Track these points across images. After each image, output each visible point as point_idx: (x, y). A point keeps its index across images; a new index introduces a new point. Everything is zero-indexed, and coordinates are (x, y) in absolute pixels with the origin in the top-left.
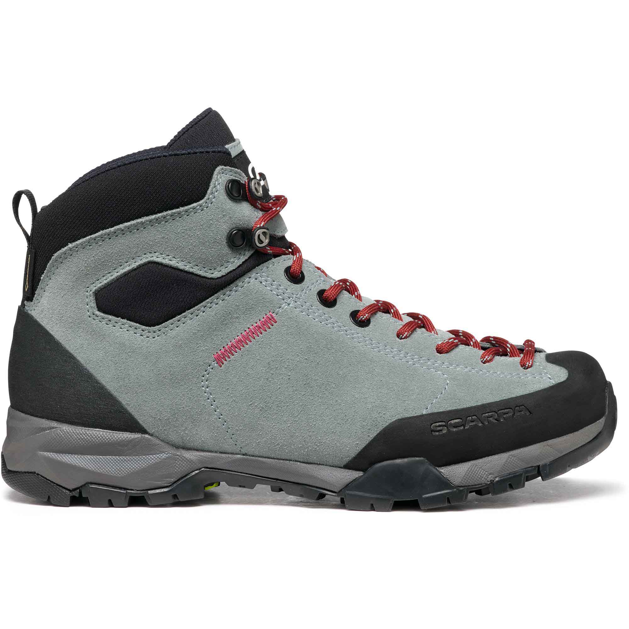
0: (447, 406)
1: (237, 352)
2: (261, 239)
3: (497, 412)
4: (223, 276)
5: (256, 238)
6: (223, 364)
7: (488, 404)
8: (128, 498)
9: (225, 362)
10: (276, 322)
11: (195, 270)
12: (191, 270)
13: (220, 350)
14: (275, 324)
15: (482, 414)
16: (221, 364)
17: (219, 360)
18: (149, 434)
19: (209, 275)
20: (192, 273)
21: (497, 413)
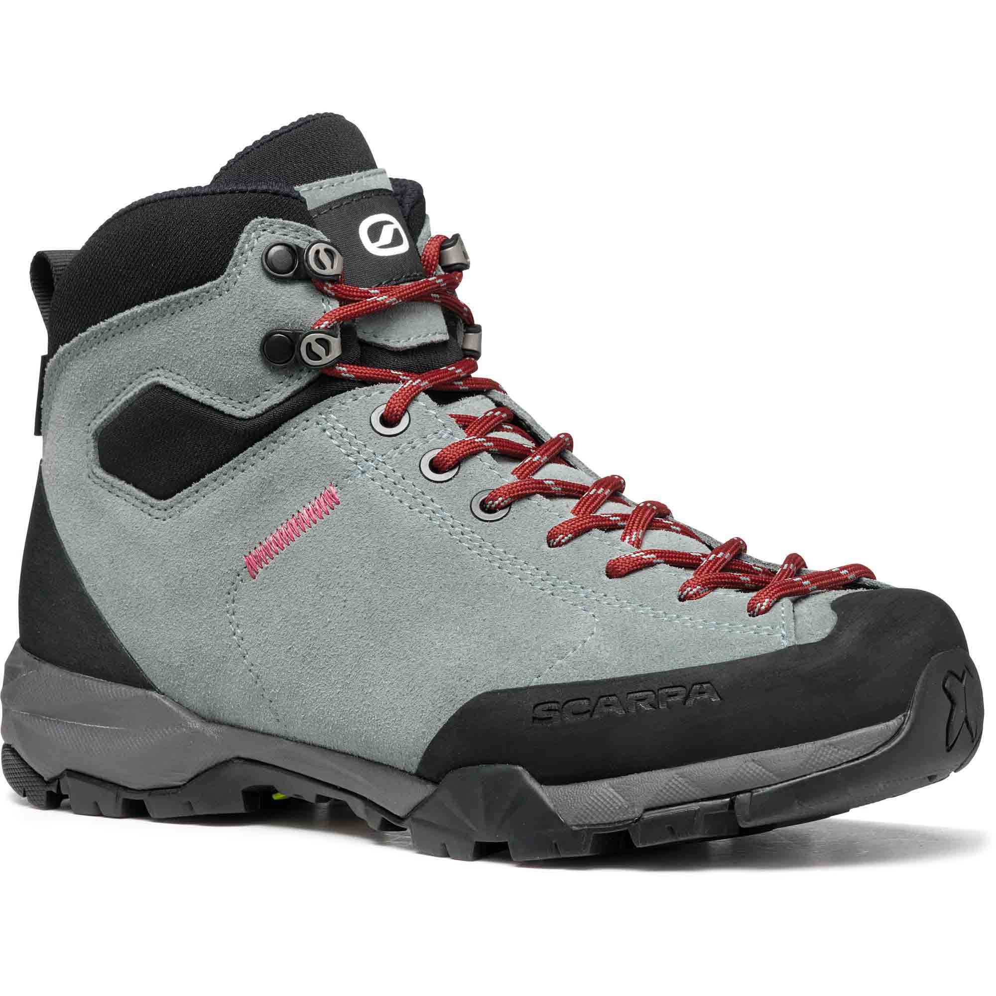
0: (572, 675)
1: (278, 554)
2: (315, 351)
3: (656, 691)
4: (258, 416)
5: (303, 349)
6: (257, 573)
7: (645, 675)
8: (121, 801)
9: (260, 570)
10: (338, 503)
11: (218, 404)
12: (209, 402)
13: (255, 548)
14: (336, 506)
15: (628, 694)
16: (255, 574)
17: (252, 567)
18: (159, 692)
19: (238, 413)
20: (210, 407)
21: (655, 693)
